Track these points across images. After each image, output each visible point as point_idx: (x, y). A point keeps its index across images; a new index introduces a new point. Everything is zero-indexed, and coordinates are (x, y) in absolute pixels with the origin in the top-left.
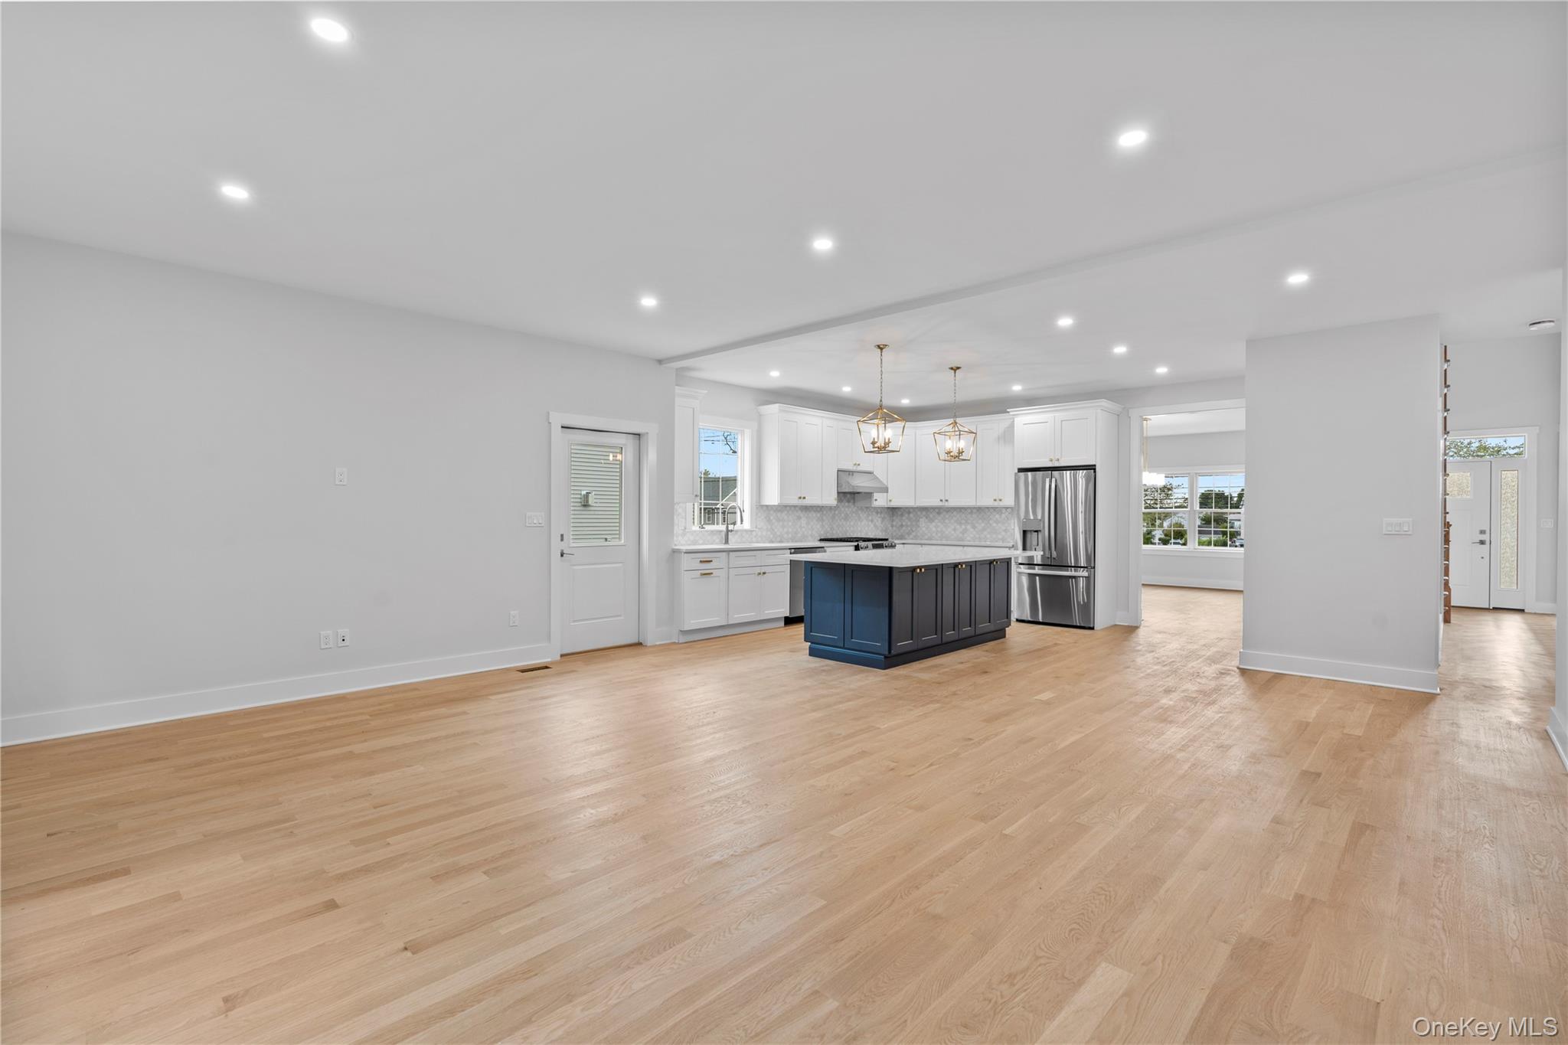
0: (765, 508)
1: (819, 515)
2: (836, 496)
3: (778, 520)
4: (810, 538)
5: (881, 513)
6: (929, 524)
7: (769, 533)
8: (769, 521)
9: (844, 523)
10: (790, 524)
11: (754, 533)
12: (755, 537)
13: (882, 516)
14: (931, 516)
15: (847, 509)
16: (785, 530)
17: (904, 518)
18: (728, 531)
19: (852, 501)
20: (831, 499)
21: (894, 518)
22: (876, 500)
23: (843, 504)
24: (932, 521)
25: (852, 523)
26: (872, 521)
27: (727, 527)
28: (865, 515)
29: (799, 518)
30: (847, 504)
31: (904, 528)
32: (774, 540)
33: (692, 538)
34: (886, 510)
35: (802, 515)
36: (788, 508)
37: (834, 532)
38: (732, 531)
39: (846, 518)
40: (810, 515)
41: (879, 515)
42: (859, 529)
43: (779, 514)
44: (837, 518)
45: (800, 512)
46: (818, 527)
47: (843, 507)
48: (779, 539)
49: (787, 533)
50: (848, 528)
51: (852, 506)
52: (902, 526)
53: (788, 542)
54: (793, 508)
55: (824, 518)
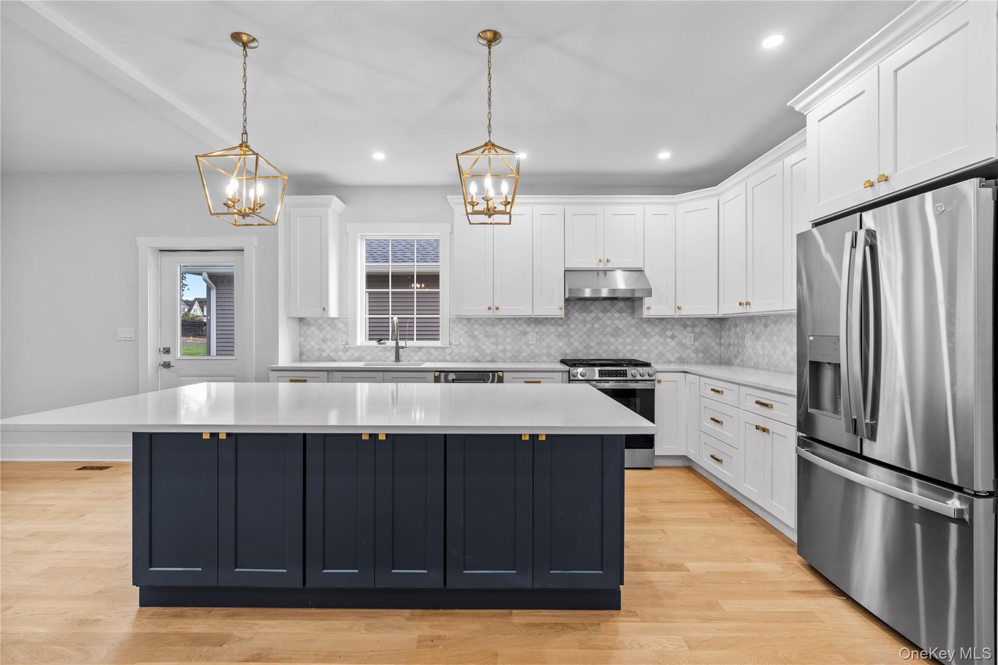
0: (465, 322)
1: (561, 329)
2: (562, 304)
3: (488, 336)
4: (544, 358)
5: (694, 326)
6: (755, 342)
7: (472, 351)
8: (472, 336)
9: (613, 340)
10: (508, 340)
11: (448, 351)
12: (450, 354)
13: (697, 330)
14: (758, 330)
15: (617, 322)
16: (501, 347)
17: (731, 333)
18: (398, 348)
19: (629, 311)
20: (555, 308)
21: (723, 333)
22: (649, 308)
23: (608, 314)
24: (758, 338)
25: (629, 340)
26: (673, 337)
27: (397, 344)
28: (657, 330)
29: (525, 333)
30: (617, 315)
31: (731, 348)
32: (480, 358)
33: (357, 354)
34: (706, 322)
35: (528, 329)
36: (504, 321)
37: (592, 351)
38: (403, 347)
39: (616, 332)
40: (544, 329)
41: (689, 329)
42: (645, 348)
43: (488, 329)
44: (596, 333)
45: (525, 326)
46: (561, 344)
47: (609, 319)
48: (489, 358)
49: (504, 351)
50: (620, 348)
51: (629, 318)
52: (729, 345)
53: (504, 362)
54: (513, 322)
55: (572, 333)
